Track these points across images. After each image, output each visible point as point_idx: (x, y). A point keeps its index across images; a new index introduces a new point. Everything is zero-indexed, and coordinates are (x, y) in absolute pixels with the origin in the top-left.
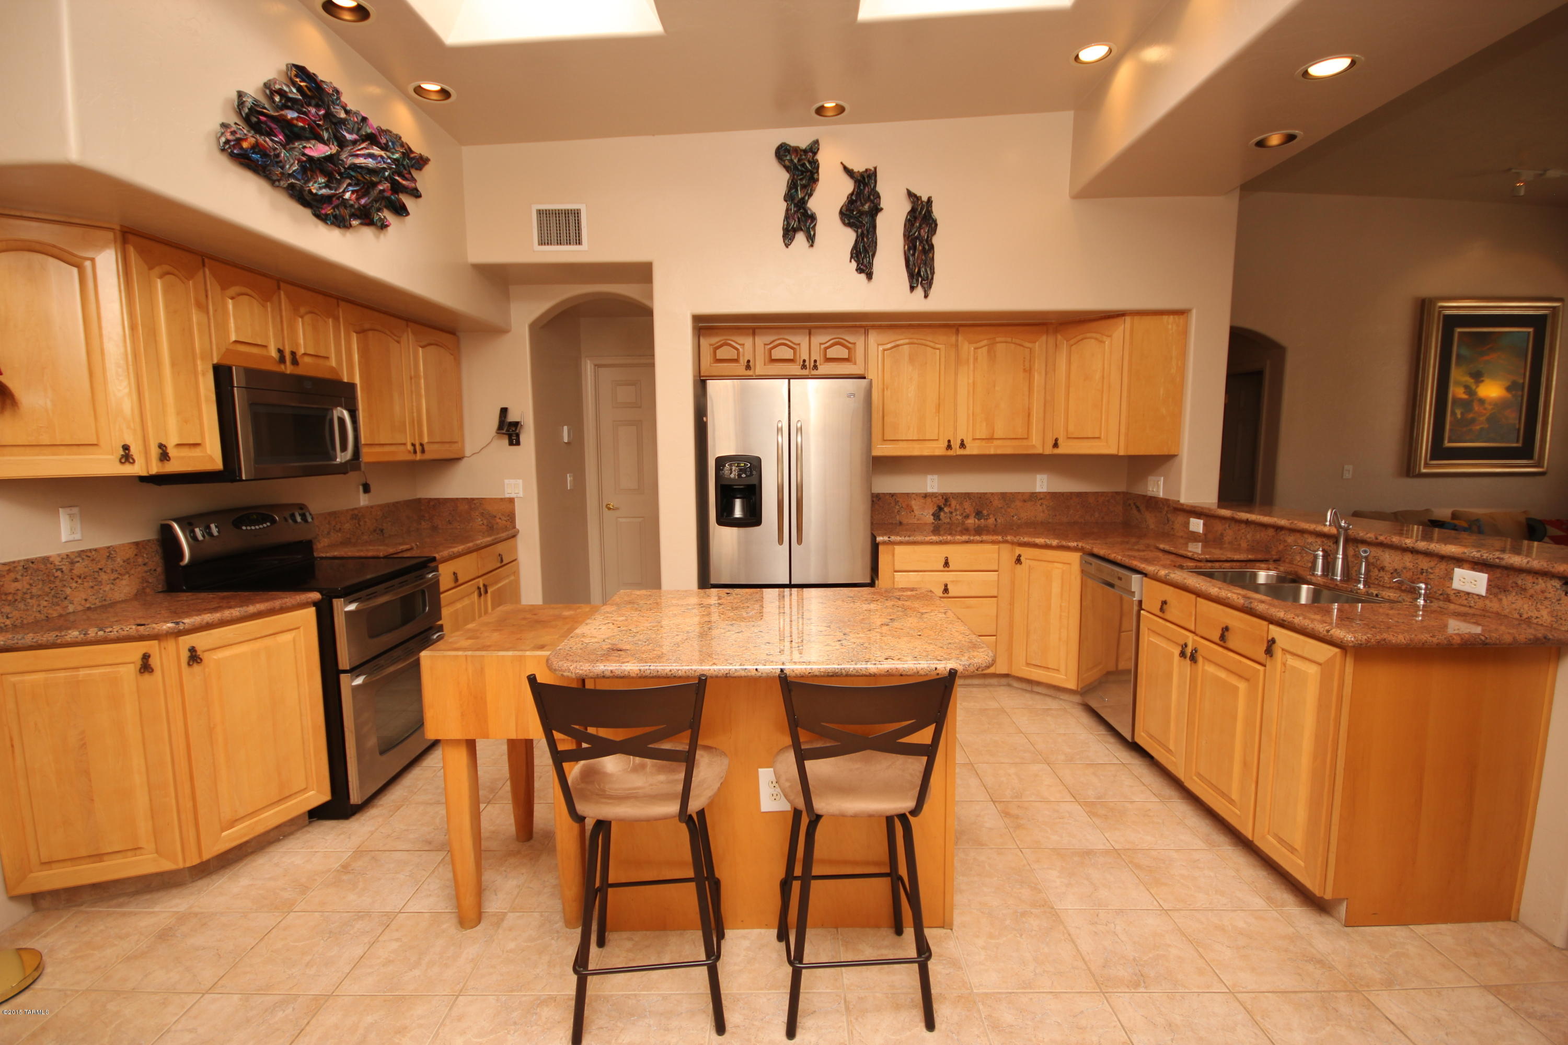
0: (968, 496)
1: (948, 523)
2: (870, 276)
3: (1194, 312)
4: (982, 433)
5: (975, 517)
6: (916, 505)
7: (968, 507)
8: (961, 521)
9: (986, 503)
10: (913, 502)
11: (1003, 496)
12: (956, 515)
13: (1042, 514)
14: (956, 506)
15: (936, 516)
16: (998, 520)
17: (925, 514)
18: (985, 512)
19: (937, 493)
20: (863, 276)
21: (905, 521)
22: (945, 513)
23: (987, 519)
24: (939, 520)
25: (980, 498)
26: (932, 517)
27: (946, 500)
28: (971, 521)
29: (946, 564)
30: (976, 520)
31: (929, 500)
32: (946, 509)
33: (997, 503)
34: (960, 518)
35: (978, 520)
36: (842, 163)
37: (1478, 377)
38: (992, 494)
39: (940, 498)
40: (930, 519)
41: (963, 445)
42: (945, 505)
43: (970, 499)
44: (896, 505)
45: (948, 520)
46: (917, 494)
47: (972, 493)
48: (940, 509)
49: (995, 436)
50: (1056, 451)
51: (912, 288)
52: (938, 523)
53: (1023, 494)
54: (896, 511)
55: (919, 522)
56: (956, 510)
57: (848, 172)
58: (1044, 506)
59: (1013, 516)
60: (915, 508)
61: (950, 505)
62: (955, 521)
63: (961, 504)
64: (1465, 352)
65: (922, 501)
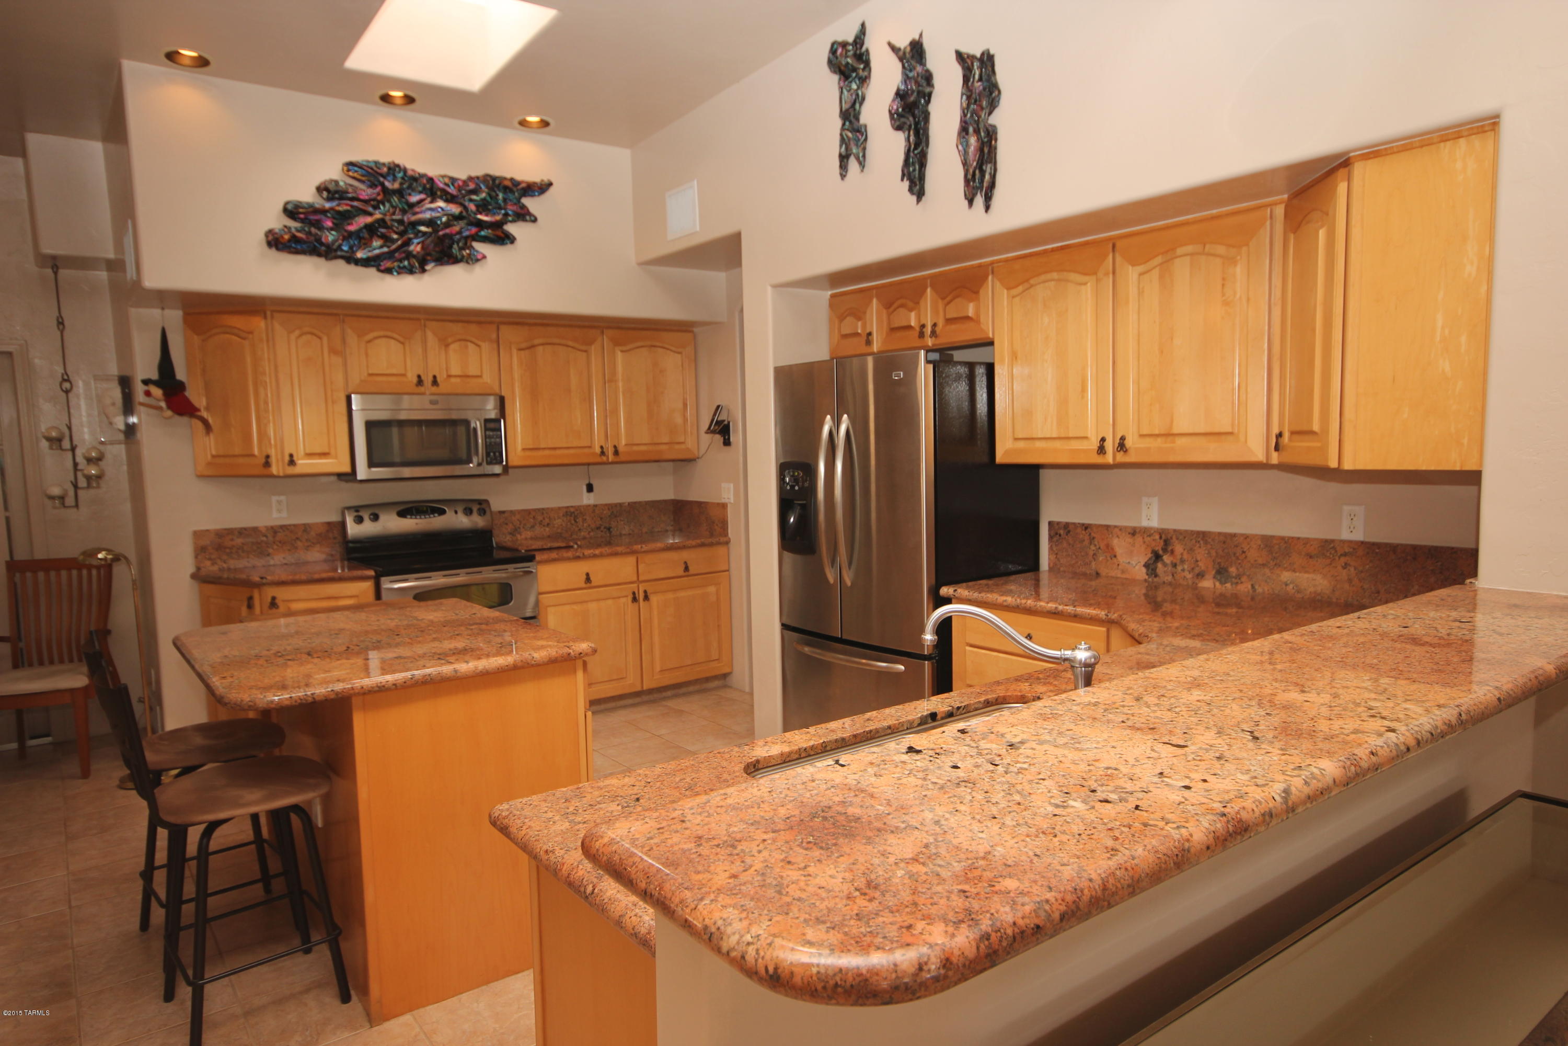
0: (1203, 536)
1: (1170, 584)
5: (1214, 577)
6: (1120, 545)
7: (1203, 557)
8: (1190, 582)
9: (1235, 554)
10: (1115, 542)
11: (1268, 542)
12: (1183, 570)
13: (1347, 586)
14: (1182, 554)
15: (1151, 567)
16: (1257, 587)
17: (1134, 563)
18: (1233, 570)
19: (1151, 528)
20: (915, 198)
21: (1104, 572)
22: (1165, 565)
23: (1237, 583)
24: (1156, 576)
25: (1224, 542)
26: (1144, 570)
27: (1167, 542)
28: (1207, 583)
30: (1218, 584)
31: (1139, 539)
32: (1167, 558)
33: (1255, 553)
34: (1189, 576)
35: (1221, 583)
36: (890, 44)
38: (1246, 537)
39: (1157, 537)
40: (1140, 573)
41: (1122, 446)
42: (1165, 550)
43: (1206, 543)
44: (1091, 544)
45: (1170, 578)
46: (1121, 529)
47: (1209, 532)
48: (1157, 557)
49: (1175, 431)
52: (1153, 582)
53: (1307, 541)
54: (1091, 553)
55: (1124, 576)
56: (1182, 561)
57: (895, 50)
58: (1352, 569)
59: (1286, 585)
60: (1119, 551)
61: (1172, 552)
62: (1181, 582)
63: (1191, 550)
65: (1129, 539)
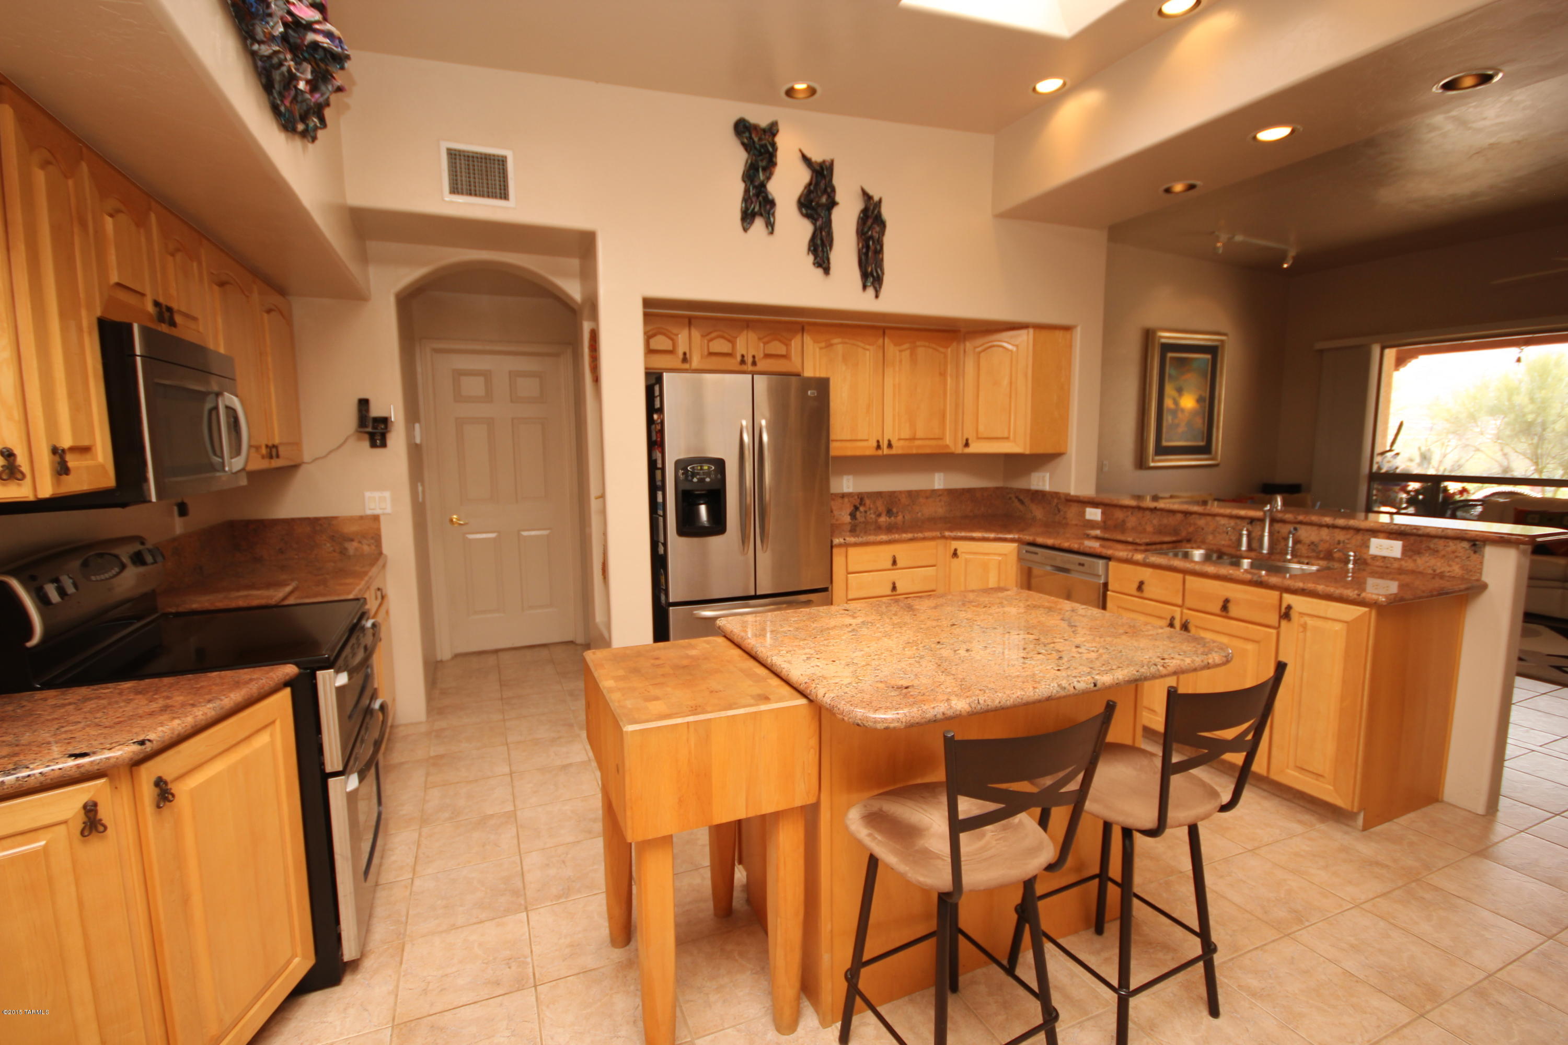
0: (879, 494)
1: (864, 522)
2: (827, 271)
3: (1079, 329)
4: (906, 434)
5: (886, 516)
6: (836, 505)
7: (881, 506)
8: (874, 520)
9: (895, 502)
11: (910, 494)
12: (870, 514)
13: (940, 510)
14: (870, 505)
15: (853, 515)
16: (905, 517)
17: (843, 514)
18: (895, 510)
19: (856, 493)
20: (820, 271)
22: (861, 512)
23: (896, 517)
24: (856, 519)
25: (890, 496)
26: (849, 517)
27: (861, 500)
28: (883, 520)
29: (894, 562)
30: (888, 518)
31: (846, 500)
32: (862, 509)
33: (904, 500)
34: (873, 516)
36: (800, 151)
37: (1180, 391)
38: (901, 492)
39: (856, 497)
40: (847, 519)
41: (890, 445)
42: (861, 504)
43: (882, 497)
45: (863, 520)
46: (836, 495)
47: (883, 492)
48: (856, 508)
49: (917, 437)
50: (967, 450)
51: (865, 287)
52: (855, 523)
53: (925, 491)
55: (838, 522)
56: (870, 509)
57: (806, 160)
58: (942, 502)
59: (917, 514)
60: (834, 508)
61: (865, 505)
62: (869, 521)
63: (874, 503)
64: (1173, 372)
65: (840, 501)
